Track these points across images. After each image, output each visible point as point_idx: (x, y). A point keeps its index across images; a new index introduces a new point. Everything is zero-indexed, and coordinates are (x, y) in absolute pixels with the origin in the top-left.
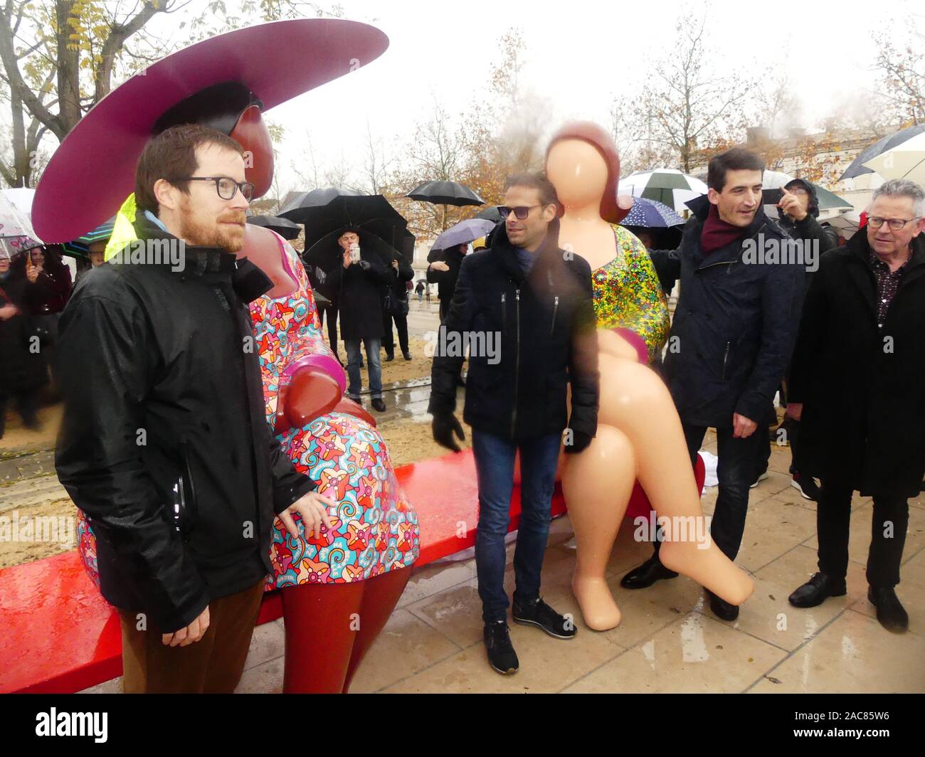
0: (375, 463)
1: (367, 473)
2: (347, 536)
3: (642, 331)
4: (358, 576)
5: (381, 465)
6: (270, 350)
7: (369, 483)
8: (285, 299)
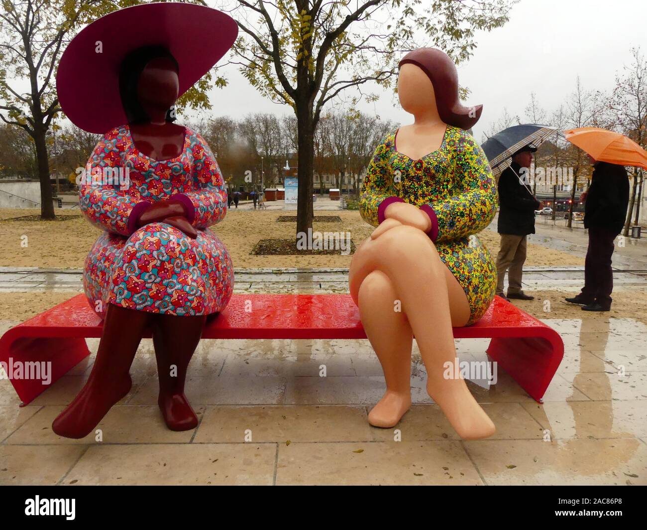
0: (158, 249)
1: (148, 253)
2: (127, 282)
3: (438, 208)
4: (131, 306)
5: (164, 252)
8: (166, 161)
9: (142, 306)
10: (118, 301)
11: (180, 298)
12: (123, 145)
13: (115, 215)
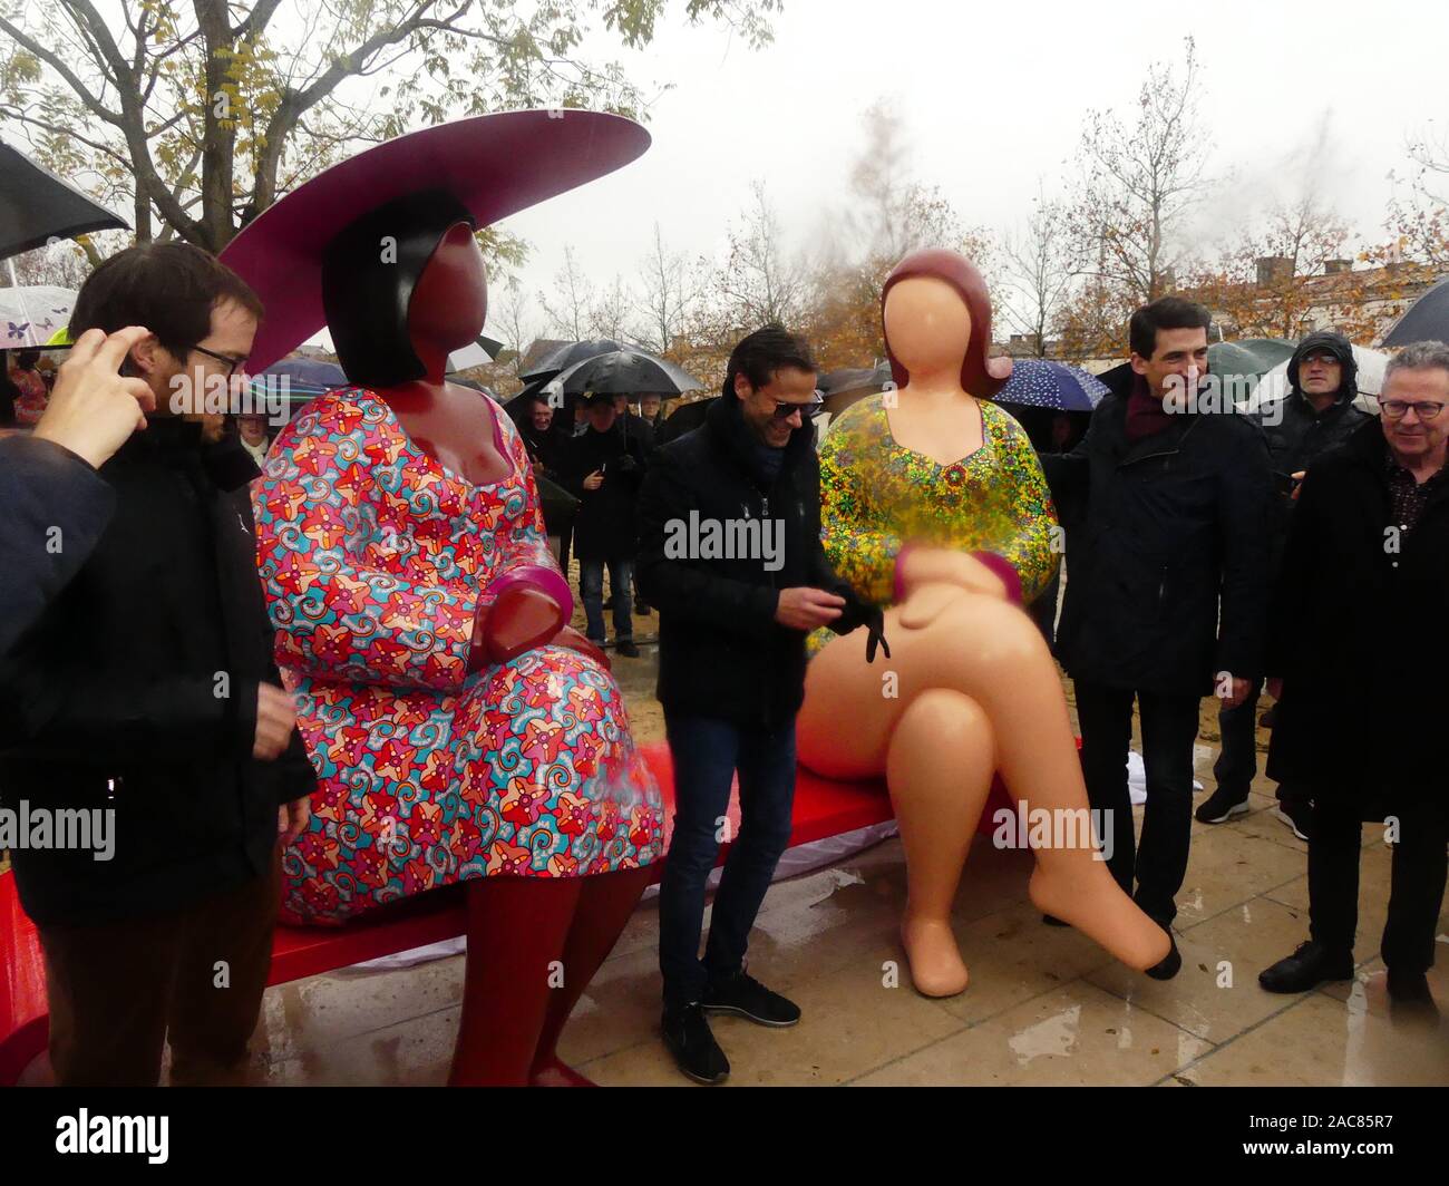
2: (557, 813)
4: (569, 870)
5: (611, 720)
6: (470, 557)
7: (593, 743)
8: (493, 487)
9: (586, 863)
10: (537, 865)
11: (644, 822)
12: (384, 447)
13: (428, 641)
